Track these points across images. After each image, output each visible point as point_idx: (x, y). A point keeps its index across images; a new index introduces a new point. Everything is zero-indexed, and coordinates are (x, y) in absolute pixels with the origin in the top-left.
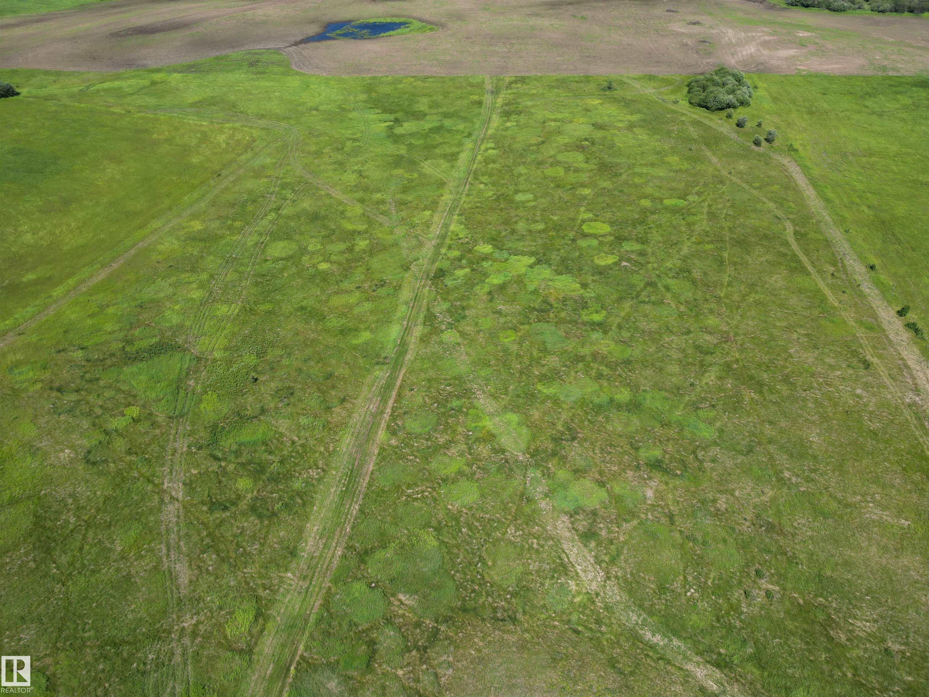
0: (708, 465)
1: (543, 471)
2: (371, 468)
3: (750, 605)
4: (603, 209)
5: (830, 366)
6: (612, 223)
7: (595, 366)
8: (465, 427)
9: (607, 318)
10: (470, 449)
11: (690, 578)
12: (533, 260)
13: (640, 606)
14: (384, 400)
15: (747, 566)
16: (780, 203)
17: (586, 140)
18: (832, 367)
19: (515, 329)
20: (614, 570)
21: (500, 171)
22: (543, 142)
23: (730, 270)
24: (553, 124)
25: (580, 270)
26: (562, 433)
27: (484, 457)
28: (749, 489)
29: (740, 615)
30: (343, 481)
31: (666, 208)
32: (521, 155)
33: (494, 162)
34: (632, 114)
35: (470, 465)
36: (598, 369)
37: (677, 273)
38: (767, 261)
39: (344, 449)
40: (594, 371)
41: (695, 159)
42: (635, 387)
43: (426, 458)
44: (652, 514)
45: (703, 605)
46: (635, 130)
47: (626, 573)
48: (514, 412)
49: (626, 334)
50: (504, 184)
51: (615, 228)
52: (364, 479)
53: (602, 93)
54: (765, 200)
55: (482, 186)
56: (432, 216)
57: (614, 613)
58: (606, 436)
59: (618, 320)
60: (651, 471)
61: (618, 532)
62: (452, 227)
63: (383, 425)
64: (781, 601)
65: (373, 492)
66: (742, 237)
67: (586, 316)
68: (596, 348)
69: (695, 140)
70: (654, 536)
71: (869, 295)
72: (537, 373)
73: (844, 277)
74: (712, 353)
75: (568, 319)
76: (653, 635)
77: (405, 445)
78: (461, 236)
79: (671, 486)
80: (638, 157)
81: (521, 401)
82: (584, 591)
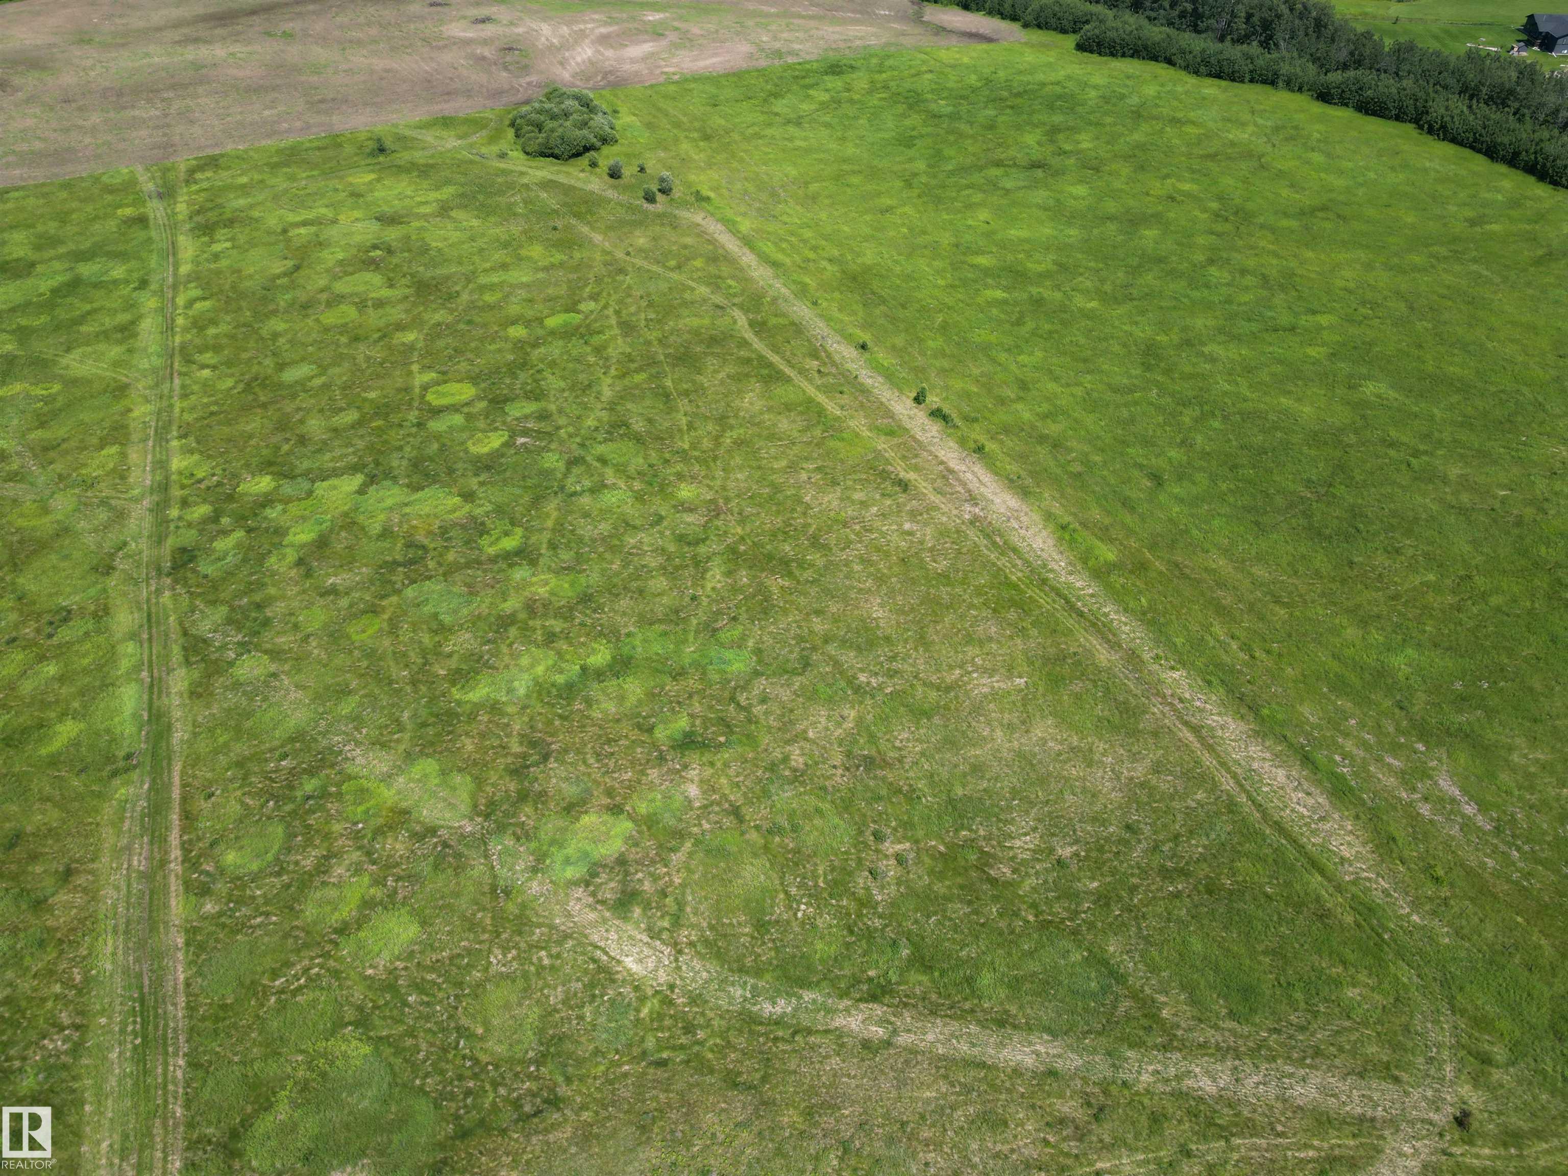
0: (758, 710)
1: (514, 834)
2: (182, 977)
3: (883, 887)
4: (450, 358)
5: (862, 503)
6: (474, 379)
7: (538, 623)
8: (346, 820)
9: (528, 538)
10: (369, 854)
11: (793, 891)
12: (359, 479)
13: (742, 970)
14: (159, 839)
15: (861, 832)
16: (715, 283)
17: (375, 247)
18: (864, 504)
19: (374, 610)
20: (684, 935)
21: (233, 337)
22: (297, 268)
23: (683, 405)
24: (302, 231)
25: (451, 471)
26: (525, 756)
27: (401, 857)
28: (823, 720)
29: (875, 908)
30: (130, 1028)
31: (552, 333)
32: (264, 298)
33: (214, 322)
34: (438, 188)
35: (378, 882)
36: (544, 626)
37: (608, 432)
38: (728, 376)
39: (109, 967)
40: (539, 632)
41: (568, 243)
42: (612, 634)
43: (290, 909)
44: (708, 821)
45: (825, 920)
46: (453, 214)
47: (702, 930)
48: (428, 756)
49: (566, 556)
50: (250, 359)
51: (483, 385)
52: (175, 1005)
53: (370, 161)
54: (693, 284)
55: (206, 373)
56: (124, 455)
57: (706, 1002)
58: (595, 729)
59: (546, 536)
60: (683, 756)
61: (668, 874)
62: (177, 463)
63: (175, 885)
64: (918, 861)
65: (203, 1019)
66: (682, 350)
67: (490, 545)
68: (527, 594)
69: (556, 212)
70: (720, 852)
71: (873, 387)
72: (442, 672)
73: (834, 370)
74: (704, 540)
75: (462, 560)
76: (774, 1004)
77: (236, 902)
78: (200, 474)
79: (719, 765)
80: (476, 259)
81: (431, 731)
82: (650, 992)
